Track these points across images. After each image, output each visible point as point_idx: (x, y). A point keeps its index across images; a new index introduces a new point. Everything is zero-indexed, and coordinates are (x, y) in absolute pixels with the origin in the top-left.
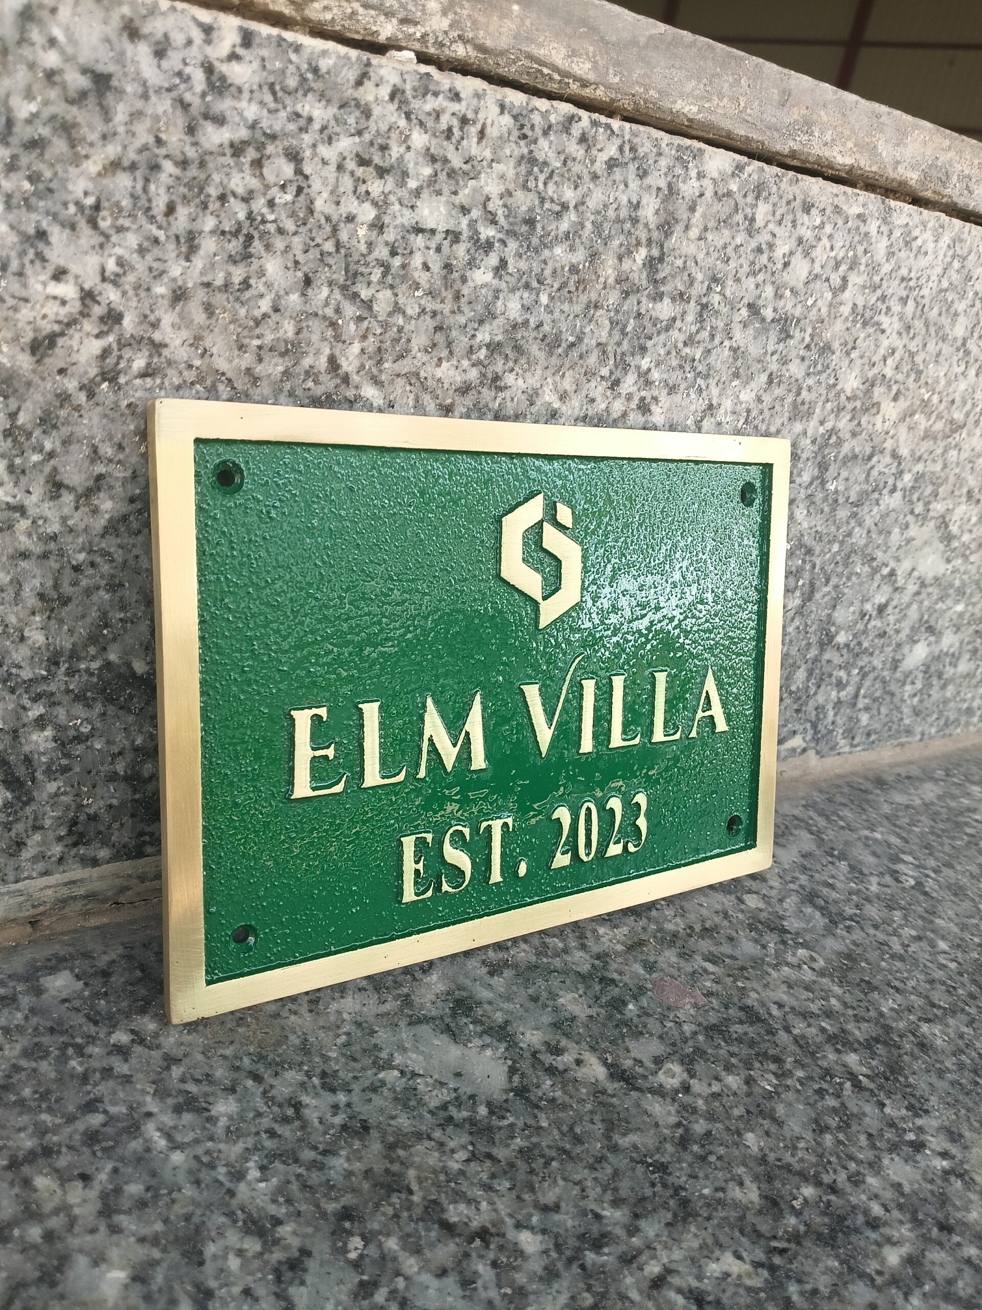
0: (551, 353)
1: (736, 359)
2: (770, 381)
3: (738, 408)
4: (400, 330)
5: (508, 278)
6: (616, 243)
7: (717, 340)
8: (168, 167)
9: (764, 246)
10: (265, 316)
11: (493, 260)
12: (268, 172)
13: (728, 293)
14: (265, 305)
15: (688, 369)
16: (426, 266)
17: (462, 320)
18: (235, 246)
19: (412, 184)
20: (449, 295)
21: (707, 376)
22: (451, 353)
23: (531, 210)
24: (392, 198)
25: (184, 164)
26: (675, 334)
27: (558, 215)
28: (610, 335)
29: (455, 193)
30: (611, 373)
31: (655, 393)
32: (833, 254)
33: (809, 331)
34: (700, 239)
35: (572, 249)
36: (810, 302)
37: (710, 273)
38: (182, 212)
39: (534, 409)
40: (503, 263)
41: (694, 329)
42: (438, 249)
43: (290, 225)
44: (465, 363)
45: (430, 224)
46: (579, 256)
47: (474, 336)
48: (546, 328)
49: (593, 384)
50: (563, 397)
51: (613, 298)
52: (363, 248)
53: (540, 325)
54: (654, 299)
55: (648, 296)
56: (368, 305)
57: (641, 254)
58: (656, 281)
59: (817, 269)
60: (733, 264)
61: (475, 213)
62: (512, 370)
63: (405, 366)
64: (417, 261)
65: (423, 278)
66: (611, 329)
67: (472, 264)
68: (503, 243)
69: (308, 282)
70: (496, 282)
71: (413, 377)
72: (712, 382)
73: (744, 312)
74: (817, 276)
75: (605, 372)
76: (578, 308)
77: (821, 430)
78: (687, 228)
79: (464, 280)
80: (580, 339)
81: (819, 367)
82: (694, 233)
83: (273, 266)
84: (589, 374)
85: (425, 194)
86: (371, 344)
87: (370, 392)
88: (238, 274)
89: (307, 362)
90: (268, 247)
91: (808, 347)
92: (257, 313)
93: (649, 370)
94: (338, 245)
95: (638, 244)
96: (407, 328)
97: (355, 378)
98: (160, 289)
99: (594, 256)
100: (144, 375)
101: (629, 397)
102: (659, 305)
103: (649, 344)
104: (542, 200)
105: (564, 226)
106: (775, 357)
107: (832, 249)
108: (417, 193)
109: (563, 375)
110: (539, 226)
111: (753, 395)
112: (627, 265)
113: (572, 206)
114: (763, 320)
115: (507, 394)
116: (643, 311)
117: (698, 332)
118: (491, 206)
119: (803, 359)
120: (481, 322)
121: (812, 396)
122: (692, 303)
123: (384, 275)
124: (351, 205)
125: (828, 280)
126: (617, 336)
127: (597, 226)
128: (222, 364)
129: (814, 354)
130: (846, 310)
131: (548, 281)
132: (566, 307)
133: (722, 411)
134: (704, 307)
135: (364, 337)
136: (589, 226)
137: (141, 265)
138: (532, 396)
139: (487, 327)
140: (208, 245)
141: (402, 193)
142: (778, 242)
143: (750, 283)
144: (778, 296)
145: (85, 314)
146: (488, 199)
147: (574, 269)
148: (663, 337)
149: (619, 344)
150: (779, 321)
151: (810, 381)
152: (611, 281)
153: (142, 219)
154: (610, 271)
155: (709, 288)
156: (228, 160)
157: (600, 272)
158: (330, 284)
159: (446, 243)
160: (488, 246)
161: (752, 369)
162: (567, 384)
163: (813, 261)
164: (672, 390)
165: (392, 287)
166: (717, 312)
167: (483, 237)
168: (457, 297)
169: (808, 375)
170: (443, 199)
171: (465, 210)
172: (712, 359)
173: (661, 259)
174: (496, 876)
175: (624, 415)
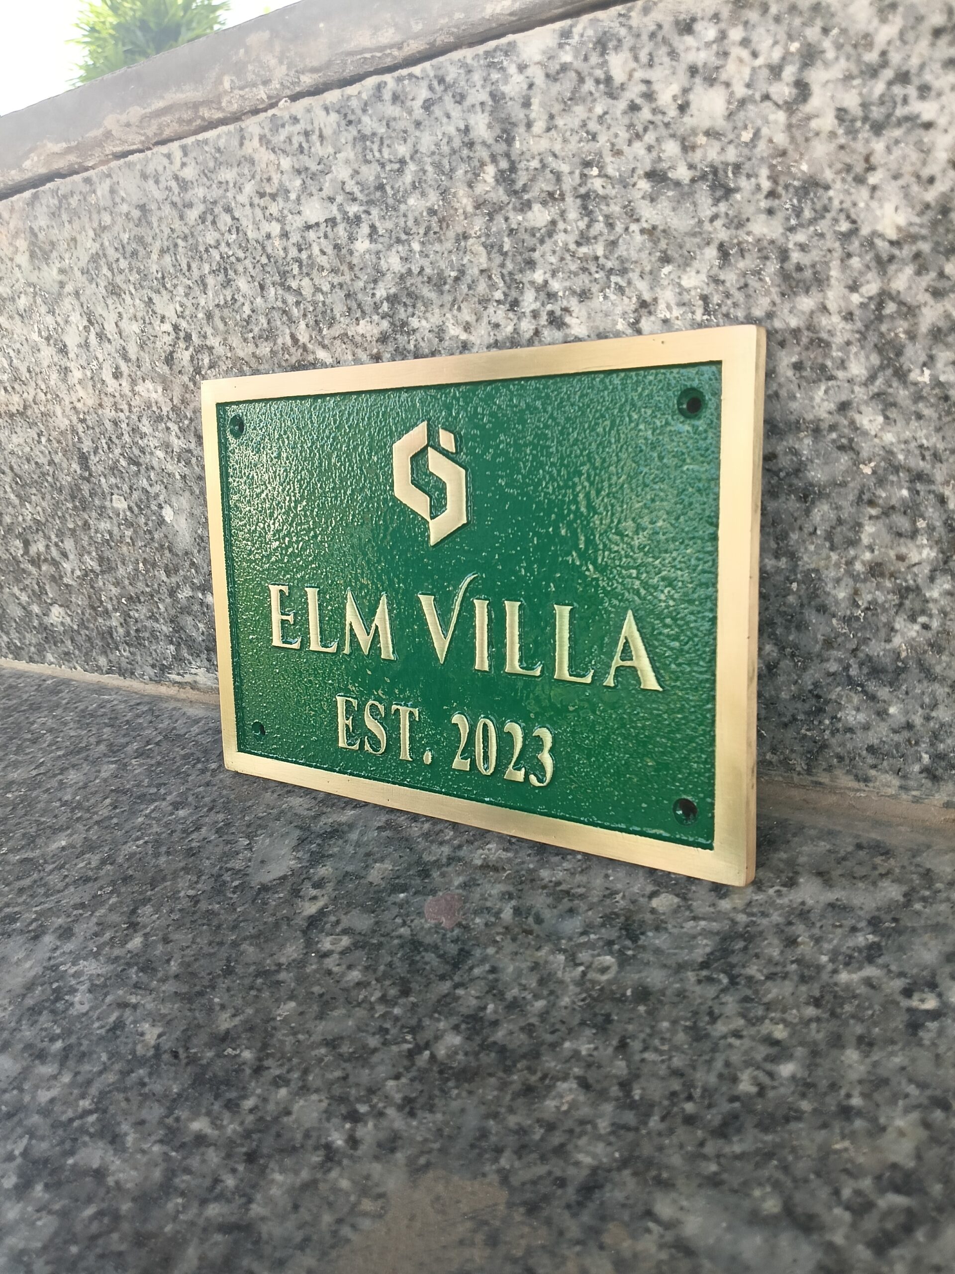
0: (442, 292)
1: (656, 242)
2: (724, 252)
3: (686, 297)
4: (324, 303)
5: (381, 240)
6: (460, 173)
7: (619, 227)
8: (180, 242)
9: (638, 101)
10: (249, 317)
11: (365, 229)
12: (220, 225)
13: (610, 170)
14: (247, 310)
15: (593, 269)
16: (323, 253)
17: (361, 284)
18: (221, 277)
19: (293, 196)
20: (345, 268)
21: (623, 272)
22: (363, 312)
23: (378, 177)
24: (286, 212)
25: (185, 238)
26: (560, 238)
27: (400, 171)
28: (490, 259)
29: (321, 190)
30: (506, 295)
31: (565, 303)
32: (760, 61)
33: (764, 172)
34: (548, 130)
35: (423, 194)
36: (746, 136)
37: (577, 160)
38: (194, 266)
39: (446, 344)
40: (373, 227)
41: (582, 225)
42: (326, 236)
43: (241, 255)
44: (376, 318)
45: (312, 221)
46: (433, 198)
47: (373, 295)
48: (428, 271)
49: (491, 310)
50: (467, 328)
51: (478, 224)
52: (282, 253)
53: (422, 269)
54: (522, 210)
55: (514, 209)
56: (298, 292)
57: (490, 172)
58: (516, 192)
59: (740, 91)
60: (603, 139)
61: (339, 199)
62: (413, 315)
63: (337, 330)
64: (316, 250)
65: (323, 260)
66: (489, 253)
67: (352, 239)
68: (368, 212)
69: (262, 287)
70: (373, 246)
71: (344, 337)
72: (634, 276)
73: (644, 185)
74: (743, 103)
75: (498, 295)
76: (449, 245)
77: (856, 298)
78: (529, 125)
79: (351, 253)
80: (462, 272)
81: (807, 214)
82: (539, 126)
83: (242, 283)
84: (484, 301)
85: (303, 201)
86: (311, 318)
87: (322, 354)
88: (228, 293)
89: (280, 341)
90: (235, 272)
91: (772, 194)
92: (245, 316)
93: (546, 282)
94: (269, 257)
95: (483, 164)
96: (328, 301)
97: (309, 346)
98: (201, 315)
99: (444, 193)
100: (210, 368)
101: (535, 315)
102: (530, 215)
103: (536, 255)
104: (383, 166)
105: (408, 177)
106: (718, 223)
107: (755, 55)
108: (298, 199)
109: (459, 309)
110: (388, 188)
111: (703, 277)
112: (480, 189)
113: (408, 159)
114: (678, 184)
115: (418, 335)
116: (514, 226)
117: (589, 226)
118: (348, 189)
119: (770, 212)
120: (375, 281)
121: (815, 255)
122: (569, 199)
123: (300, 267)
124: (266, 227)
125: (766, 97)
126: (498, 259)
127: (438, 166)
128: (241, 354)
129: (787, 201)
130: (827, 122)
131: (414, 230)
132: (437, 247)
133: (662, 306)
134: (585, 197)
135: (305, 315)
136: (429, 168)
137: (188, 304)
138: (440, 332)
139: (381, 284)
140: (211, 281)
141: (290, 205)
142: (656, 87)
143: (639, 148)
144: (687, 147)
145: (178, 338)
146: (344, 183)
147: (432, 212)
148: (548, 246)
149: (502, 265)
150: (703, 177)
151: (801, 237)
152: (470, 209)
153: (181, 277)
154: (465, 201)
155: (583, 176)
156: (201, 227)
157: (457, 205)
158: (274, 284)
159: (329, 229)
160: (358, 219)
161: (688, 246)
162: (466, 315)
163: (727, 85)
164: (584, 295)
165: (308, 274)
166: (605, 198)
167: (351, 214)
168: (351, 267)
169: (791, 229)
170: (315, 198)
171: (331, 200)
172: (621, 250)
173: (513, 168)
174: (405, 754)
175: (537, 333)
